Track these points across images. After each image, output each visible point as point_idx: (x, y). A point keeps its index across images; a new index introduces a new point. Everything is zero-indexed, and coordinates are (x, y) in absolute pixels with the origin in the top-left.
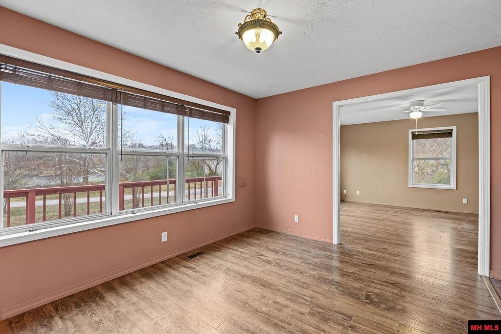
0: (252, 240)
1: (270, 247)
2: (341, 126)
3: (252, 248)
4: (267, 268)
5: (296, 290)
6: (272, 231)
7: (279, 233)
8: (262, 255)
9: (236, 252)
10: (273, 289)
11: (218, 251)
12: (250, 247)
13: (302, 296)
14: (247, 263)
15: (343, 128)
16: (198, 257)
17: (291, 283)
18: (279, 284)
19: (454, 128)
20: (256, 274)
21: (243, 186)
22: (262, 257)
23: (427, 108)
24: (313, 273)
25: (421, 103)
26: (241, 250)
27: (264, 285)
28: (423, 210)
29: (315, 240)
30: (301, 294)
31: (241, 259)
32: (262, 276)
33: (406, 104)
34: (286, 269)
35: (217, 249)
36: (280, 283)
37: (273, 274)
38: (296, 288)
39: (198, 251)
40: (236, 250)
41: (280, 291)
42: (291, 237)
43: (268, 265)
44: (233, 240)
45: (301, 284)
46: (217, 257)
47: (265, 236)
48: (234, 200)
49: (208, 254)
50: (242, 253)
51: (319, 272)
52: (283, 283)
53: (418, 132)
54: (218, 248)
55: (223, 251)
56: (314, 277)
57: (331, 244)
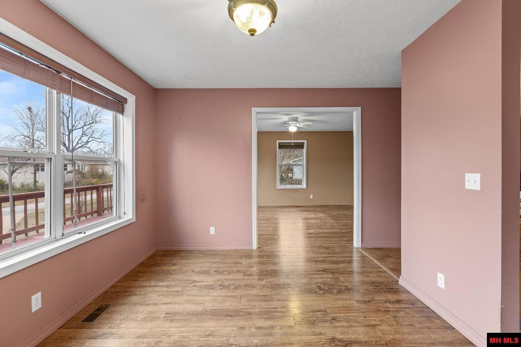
0: (166, 268)
1: (197, 270)
2: (258, 132)
3: (174, 277)
4: (215, 294)
5: (265, 306)
6: (180, 251)
7: (191, 251)
8: (196, 282)
9: (157, 289)
10: (243, 315)
11: (130, 295)
12: (171, 276)
13: (275, 310)
14: (185, 298)
15: (260, 134)
16: (104, 315)
17: (253, 301)
18: (245, 307)
19: (305, 142)
20: (209, 306)
21: (143, 200)
22: (198, 284)
23: (301, 124)
24: (263, 282)
25: (296, 120)
26: (164, 284)
27: (230, 314)
28: (287, 207)
29: (235, 250)
30: (272, 308)
31: (175, 296)
32: (218, 306)
33: (286, 118)
34: (236, 288)
35: (126, 294)
36: (243, 304)
37: (228, 298)
38: (263, 305)
39: (97, 307)
40: (156, 286)
41: (251, 314)
42: (209, 253)
43: (212, 290)
44: (140, 274)
45: (263, 298)
46: (135, 304)
47: (178, 258)
48: (134, 220)
49: (116, 305)
50: (167, 286)
51: (267, 280)
52: (246, 304)
53: (294, 143)
54: (126, 292)
55: (138, 293)
56: (268, 287)
57: (252, 250)
